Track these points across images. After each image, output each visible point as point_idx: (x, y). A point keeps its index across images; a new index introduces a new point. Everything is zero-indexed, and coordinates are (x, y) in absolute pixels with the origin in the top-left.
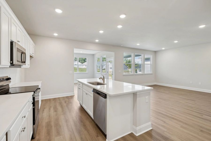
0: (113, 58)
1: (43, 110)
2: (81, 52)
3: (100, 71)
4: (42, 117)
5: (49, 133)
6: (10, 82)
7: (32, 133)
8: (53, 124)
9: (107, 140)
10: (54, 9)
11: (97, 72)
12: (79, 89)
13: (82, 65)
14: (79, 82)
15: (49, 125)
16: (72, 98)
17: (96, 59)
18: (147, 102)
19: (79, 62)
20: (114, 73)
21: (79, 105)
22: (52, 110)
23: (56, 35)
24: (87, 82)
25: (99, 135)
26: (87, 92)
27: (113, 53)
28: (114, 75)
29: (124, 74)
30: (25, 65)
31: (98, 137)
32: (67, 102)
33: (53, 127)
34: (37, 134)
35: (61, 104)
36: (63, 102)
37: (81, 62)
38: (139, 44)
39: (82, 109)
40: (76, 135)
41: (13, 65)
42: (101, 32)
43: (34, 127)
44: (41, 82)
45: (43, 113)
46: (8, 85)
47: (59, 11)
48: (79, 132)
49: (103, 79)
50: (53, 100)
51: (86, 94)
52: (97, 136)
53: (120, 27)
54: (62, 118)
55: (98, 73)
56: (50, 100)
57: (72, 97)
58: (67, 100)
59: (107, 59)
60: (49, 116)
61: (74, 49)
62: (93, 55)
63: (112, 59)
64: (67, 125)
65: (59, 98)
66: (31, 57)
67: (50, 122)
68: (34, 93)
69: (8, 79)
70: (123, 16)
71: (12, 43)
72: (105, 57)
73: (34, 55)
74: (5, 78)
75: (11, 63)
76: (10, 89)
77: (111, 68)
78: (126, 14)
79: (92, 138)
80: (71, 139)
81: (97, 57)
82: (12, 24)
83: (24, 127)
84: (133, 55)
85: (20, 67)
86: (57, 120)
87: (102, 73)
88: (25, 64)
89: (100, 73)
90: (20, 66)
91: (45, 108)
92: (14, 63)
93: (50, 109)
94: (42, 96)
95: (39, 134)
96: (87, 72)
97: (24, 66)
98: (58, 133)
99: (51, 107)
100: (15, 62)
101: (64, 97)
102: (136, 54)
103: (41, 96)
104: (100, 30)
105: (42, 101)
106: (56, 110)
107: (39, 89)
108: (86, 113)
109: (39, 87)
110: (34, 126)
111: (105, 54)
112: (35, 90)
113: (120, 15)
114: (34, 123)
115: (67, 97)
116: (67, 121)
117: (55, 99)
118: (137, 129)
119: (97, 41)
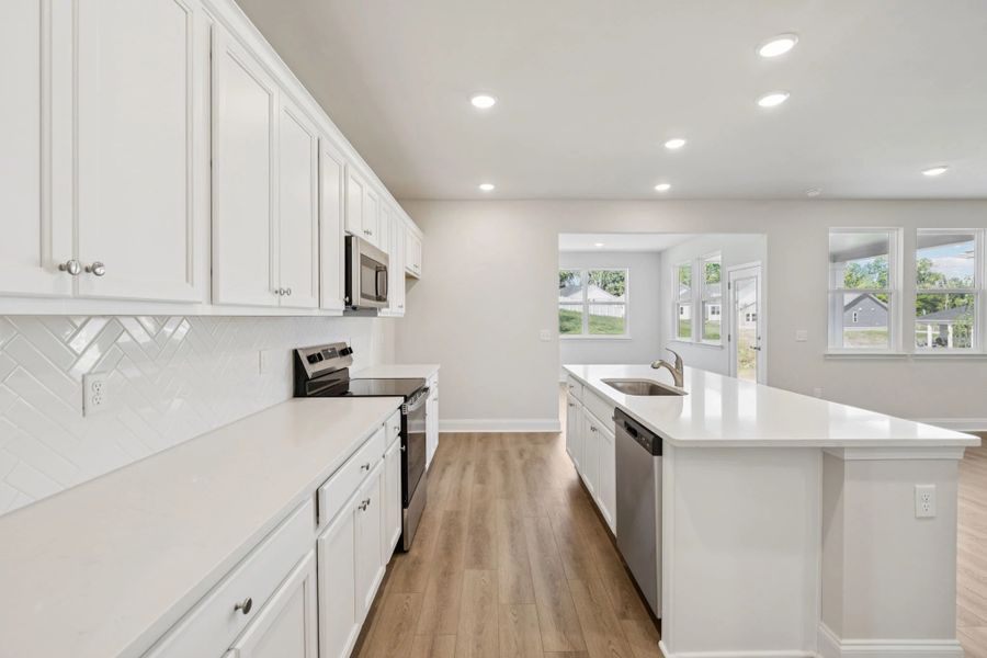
0: (759, 263)
1: (444, 470)
2: (599, 245)
3: (693, 333)
4: (436, 493)
5: (449, 549)
6: (351, 360)
7: (398, 531)
8: (465, 522)
9: (661, 644)
10: (469, 99)
11: (678, 339)
12: (571, 405)
13: (614, 303)
14: (572, 376)
15: (452, 521)
16: (548, 442)
17: (672, 275)
18: (931, 518)
19: (604, 287)
20: (763, 344)
21: (574, 476)
22: (471, 473)
23: (487, 187)
24: (602, 380)
25: (630, 613)
26: (598, 424)
27: (758, 241)
28: (763, 354)
29: (830, 352)
30: (387, 306)
31: (625, 621)
32: (527, 456)
33: (465, 535)
34: (415, 543)
35: (503, 456)
36: (513, 452)
37: (610, 290)
38: (942, 170)
39: (582, 496)
40: (539, 582)
41: (354, 308)
42: (675, 144)
43: (405, 514)
44: (438, 367)
45: (441, 478)
46: (346, 369)
47: (483, 102)
48: (551, 575)
49: (677, 370)
50: (480, 440)
51: (593, 429)
52: (623, 616)
53: (772, 101)
54: (499, 508)
55: (683, 339)
56: (469, 436)
57: (550, 438)
58: (529, 446)
59: (728, 269)
60: (459, 495)
61: (560, 235)
62: (658, 255)
63: (757, 270)
64: (512, 539)
65: (501, 434)
66: (409, 277)
67: (457, 513)
68: (406, 401)
69: (346, 352)
70: (777, 49)
71: (348, 241)
72: (717, 259)
73: (418, 271)
74: (338, 349)
75: (347, 304)
76: (351, 383)
77: (751, 318)
78: (794, 33)
79: (601, 614)
80: (518, 591)
81: (679, 264)
82: (351, 181)
83: (366, 500)
84: (897, 239)
85: (376, 315)
86: (482, 512)
87: (704, 341)
88: (385, 303)
89: (691, 343)
90: (372, 311)
91: (449, 464)
92: (354, 304)
93: (464, 469)
94: (443, 421)
95: (421, 545)
96: (626, 335)
97: (383, 313)
98: (479, 559)
99: (468, 463)
100: (357, 299)
101: (517, 435)
102: (921, 232)
103: (440, 418)
104: (668, 139)
105: (442, 436)
106: (482, 479)
107: (426, 390)
108: (594, 513)
109: (427, 385)
110: (405, 510)
111: (716, 246)
112: (412, 392)
113: (759, 46)
114: (405, 504)
115: (531, 436)
116: (514, 524)
117: (485, 437)
118: (843, 648)
119: (663, 188)
